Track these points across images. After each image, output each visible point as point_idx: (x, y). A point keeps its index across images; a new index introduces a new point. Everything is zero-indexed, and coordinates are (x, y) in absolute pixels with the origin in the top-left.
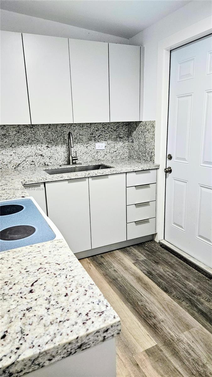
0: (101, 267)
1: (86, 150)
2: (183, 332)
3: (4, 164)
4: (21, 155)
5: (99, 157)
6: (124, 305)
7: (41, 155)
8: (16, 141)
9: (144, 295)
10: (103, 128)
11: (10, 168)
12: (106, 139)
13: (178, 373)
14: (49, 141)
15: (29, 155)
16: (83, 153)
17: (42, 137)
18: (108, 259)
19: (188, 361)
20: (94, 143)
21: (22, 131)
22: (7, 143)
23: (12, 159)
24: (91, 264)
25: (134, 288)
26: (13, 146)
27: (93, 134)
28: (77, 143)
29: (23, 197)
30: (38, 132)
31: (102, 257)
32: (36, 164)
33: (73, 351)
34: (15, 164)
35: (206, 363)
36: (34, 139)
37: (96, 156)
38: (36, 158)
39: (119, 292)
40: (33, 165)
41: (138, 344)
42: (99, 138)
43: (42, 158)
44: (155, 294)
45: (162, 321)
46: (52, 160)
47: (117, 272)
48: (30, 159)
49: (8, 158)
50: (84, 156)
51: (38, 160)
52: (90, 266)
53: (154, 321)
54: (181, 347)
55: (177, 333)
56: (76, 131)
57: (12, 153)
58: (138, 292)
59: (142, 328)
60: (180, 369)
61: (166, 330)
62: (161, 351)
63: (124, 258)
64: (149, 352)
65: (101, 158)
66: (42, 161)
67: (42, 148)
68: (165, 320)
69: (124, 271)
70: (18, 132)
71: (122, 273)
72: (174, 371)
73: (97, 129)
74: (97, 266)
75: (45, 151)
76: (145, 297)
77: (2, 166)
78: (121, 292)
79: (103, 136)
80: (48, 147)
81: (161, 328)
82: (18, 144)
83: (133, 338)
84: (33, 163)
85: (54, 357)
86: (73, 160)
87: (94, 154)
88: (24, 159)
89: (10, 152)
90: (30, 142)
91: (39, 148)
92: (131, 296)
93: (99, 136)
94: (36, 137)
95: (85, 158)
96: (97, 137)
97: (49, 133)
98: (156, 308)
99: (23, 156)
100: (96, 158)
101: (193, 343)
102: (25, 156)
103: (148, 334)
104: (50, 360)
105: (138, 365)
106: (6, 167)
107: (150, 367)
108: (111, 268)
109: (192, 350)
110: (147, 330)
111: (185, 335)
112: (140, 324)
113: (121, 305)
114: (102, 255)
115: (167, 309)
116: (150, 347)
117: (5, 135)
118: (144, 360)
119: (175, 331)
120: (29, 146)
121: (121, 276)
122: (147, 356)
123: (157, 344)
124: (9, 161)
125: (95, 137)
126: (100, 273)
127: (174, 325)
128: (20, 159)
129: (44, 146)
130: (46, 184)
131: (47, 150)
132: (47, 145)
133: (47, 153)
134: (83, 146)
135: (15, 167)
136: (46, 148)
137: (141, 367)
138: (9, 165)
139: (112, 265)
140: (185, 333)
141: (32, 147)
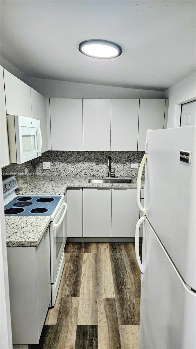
0: (113, 250)
1: (123, 168)
2: (135, 297)
3: (69, 173)
4: (79, 168)
5: (133, 174)
6: (112, 274)
7: (92, 169)
8: (77, 159)
9: (128, 273)
10: (138, 153)
11: (72, 175)
12: (139, 161)
13: (115, 313)
14: (98, 160)
15: (84, 169)
16: (121, 170)
17: (93, 157)
18: (122, 247)
19: (126, 311)
20: (130, 164)
21: (81, 154)
22: (71, 160)
23: (73, 170)
24: (108, 247)
25: (125, 267)
26: (75, 162)
27: (129, 157)
28: (117, 163)
29: (59, 195)
30: (91, 154)
31: (118, 245)
32: (88, 174)
33: (20, 245)
34: (75, 173)
35: (136, 315)
36: (88, 159)
37: (131, 173)
38: (88, 170)
39: (114, 266)
40: (86, 175)
41: (104, 294)
42: (134, 160)
43: (92, 171)
44: (136, 274)
45: (128, 289)
46: (98, 173)
47: (121, 256)
48: (85, 171)
49: (71, 169)
50: (121, 172)
51: (89, 172)
52: (107, 248)
53: (123, 287)
54: (128, 303)
55: (131, 297)
56: (117, 155)
57: (74, 167)
58: (126, 270)
59: (113, 288)
60: (118, 313)
61: (126, 293)
62: (115, 301)
63: (133, 249)
64: (108, 300)
65: (134, 174)
66: (92, 173)
67: (93, 164)
68: (130, 288)
69: (127, 256)
70: (79, 154)
71: (124, 257)
72: (114, 311)
73: (133, 154)
74: (111, 249)
75: (94, 167)
76: (128, 274)
77: (67, 174)
78: (115, 268)
79: (137, 159)
80: (96, 164)
81: (124, 291)
82: (78, 161)
83: (104, 291)
84: (86, 174)
85: (13, 244)
86: (111, 174)
87: (129, 171)
88: (81, 171)
89: (73, 166)
90: (85, 160)
91: (91, 164)
92: (120, 271)
93: (133, 159)
94: (89, 158)
95: (122, 174)
96: (132, 160)
97: (98, 155)
98: (130, 281)
99: (80, 169)
100: (130, 174)
101: (137, 305)
102: (81, 169)
103: (114, 292)
104: (12, 245)
105: (97, 302)
106: (70, 175)
107: (102, 305)
108: (119, 253)
109: (133, 308)
110: (115, 290)
111: (136, 299)
112: (113, 286)
113: (110, 274)
114: (119, 244)
115: (136, 284)
116: (110, 297)
117: (71, 155)
118: (102, 302)
119: (131, 296)
120: (85, 163)
121: (122, 259)
122: (105, 301)
123: (115, 297)
124: (72, 171)
125: (131, 159)
126: (110, 254)
127: (133, 293)
128: (78, 171)
129: (94, 163)
130: (83, 189)
131: (96, 166)
132: (96, 163)
133: (95, 168)
134: (121, 166)
135: (75, 175)
136: (95, 165)
137: (98, 304)
138: (71, 174)
139: (121, 251)
140: (136, 298)
141: (87, 164)
